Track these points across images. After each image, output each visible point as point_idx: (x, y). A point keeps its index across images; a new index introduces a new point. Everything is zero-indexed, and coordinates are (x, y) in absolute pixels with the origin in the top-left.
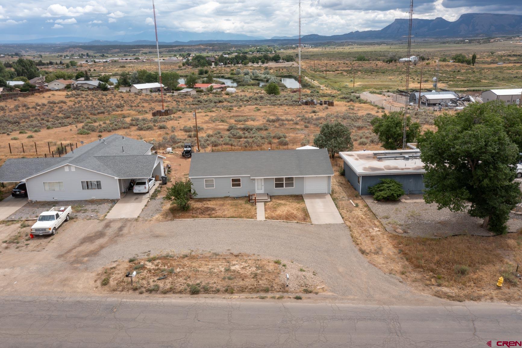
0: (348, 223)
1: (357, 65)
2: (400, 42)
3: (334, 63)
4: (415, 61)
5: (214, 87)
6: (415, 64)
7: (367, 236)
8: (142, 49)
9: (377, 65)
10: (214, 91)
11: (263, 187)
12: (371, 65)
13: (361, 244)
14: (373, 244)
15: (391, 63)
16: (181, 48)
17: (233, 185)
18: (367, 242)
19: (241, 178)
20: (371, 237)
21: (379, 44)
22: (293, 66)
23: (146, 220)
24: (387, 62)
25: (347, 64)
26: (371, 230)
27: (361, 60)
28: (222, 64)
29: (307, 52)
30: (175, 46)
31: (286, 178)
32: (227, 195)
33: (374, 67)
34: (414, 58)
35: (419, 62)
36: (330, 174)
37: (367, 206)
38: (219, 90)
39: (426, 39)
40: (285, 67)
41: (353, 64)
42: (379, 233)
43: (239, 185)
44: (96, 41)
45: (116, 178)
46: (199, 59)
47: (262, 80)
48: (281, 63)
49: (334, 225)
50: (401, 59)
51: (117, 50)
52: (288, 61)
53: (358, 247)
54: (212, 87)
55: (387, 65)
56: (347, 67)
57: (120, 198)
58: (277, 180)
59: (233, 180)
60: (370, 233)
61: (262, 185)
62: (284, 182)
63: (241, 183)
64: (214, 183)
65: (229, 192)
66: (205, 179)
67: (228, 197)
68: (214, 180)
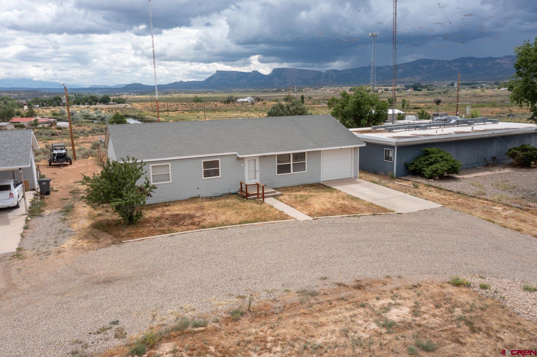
1: (195, 105)
2: (224, 91)
3: (172, 105)
4: (252, 101)
5: (39, 121)
6: (253, 104)
9: (216, 105)
10: (40, 126)
12: (210, 105)
15: (229, 104)
17: (207, 174)
19: (219, 159)
21: (206, 93)
22: (127, 107)
23: (48, 253)
24: (225, 102)
25: (185, 105)
27: (198, 102)
28: (38, 106)
29: (134, 98)
31: (293, 154)
32: (195, 194)
33: (214, 107)
34: (250, 99)
35: (256, 102)
36: (361, 144)
37: (429, 186)
38: (46, 125)
39: (247, 89)
40: (118, 108)
41: (191, 104)
43: (216, 173)
47: (95, 119)
48: (111, 104)
50: (238, 100)
52: (119, 103)
54: (36, 121)
55: (226, 105)
56: (186, 108)
58: (281, 158)
59: (206, 164)
61: (257, 171)
62: (292, 163)
63: (220, 168)
64: (170, 173)
65: (198, 189)
66: (151, 165)
67: (197, 197)
68: (168, 165)
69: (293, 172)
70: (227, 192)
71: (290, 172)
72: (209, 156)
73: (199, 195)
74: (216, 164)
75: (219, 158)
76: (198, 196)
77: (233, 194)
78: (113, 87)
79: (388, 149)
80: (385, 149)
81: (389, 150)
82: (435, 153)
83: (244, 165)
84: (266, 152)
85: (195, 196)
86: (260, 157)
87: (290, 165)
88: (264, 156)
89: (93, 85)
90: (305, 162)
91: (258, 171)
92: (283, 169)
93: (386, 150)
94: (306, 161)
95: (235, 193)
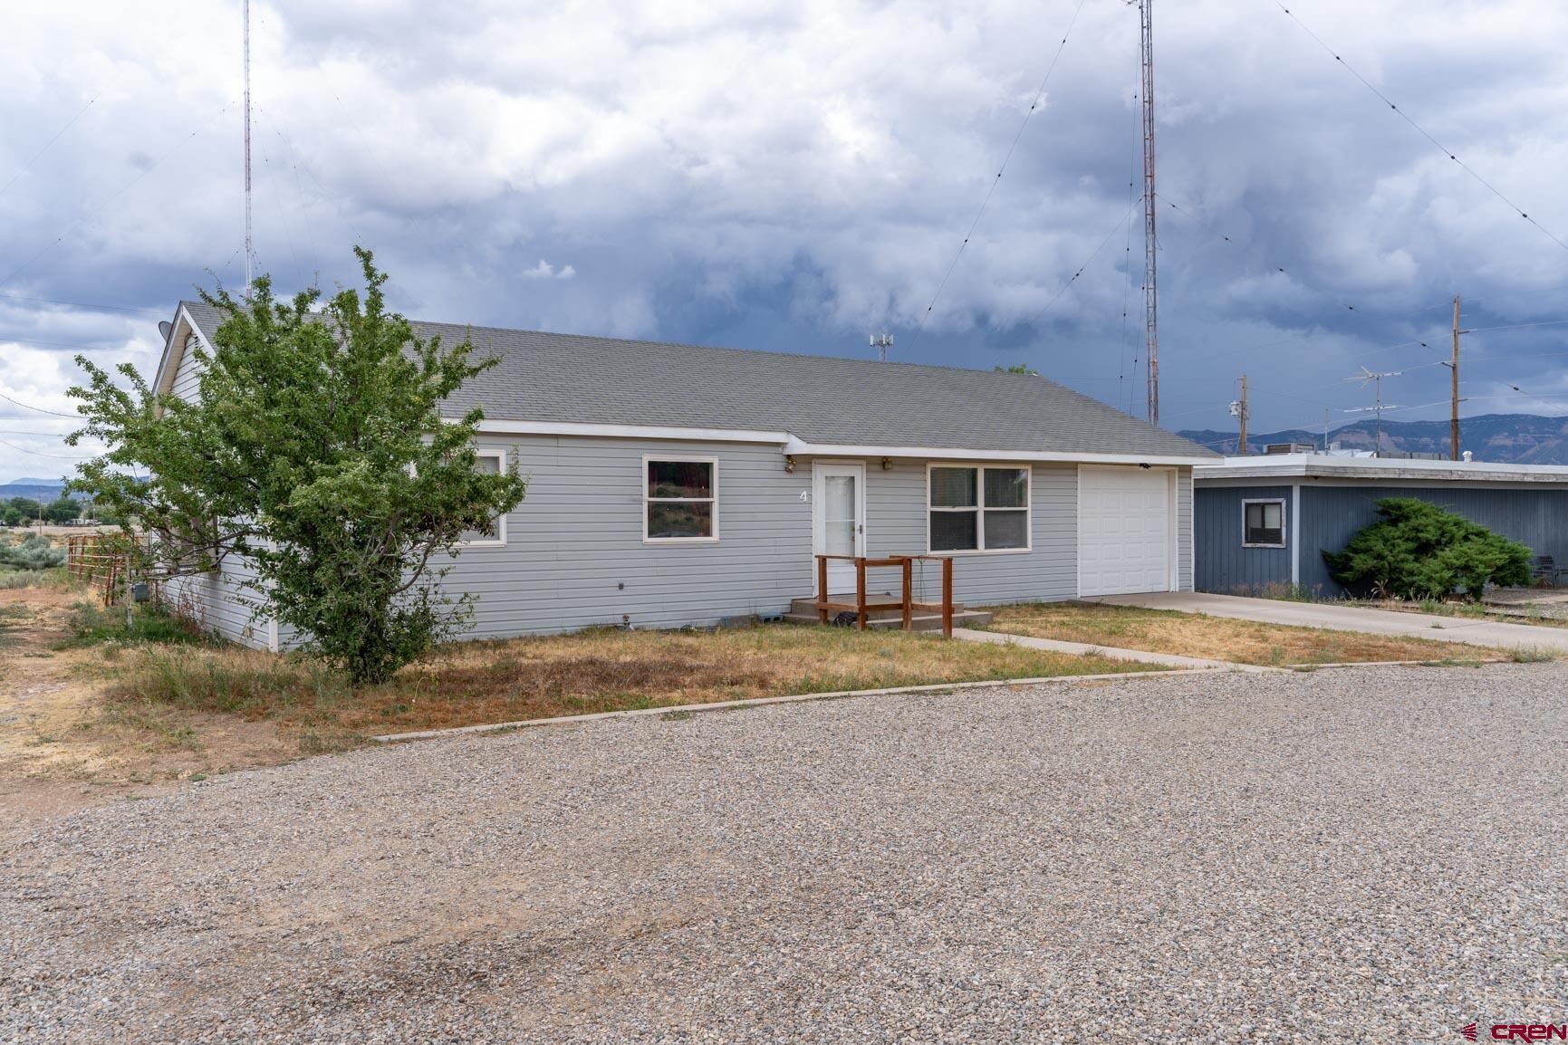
11: (861, 544)
17: (661, 522)
19: (715, 460)
32: (609, 613)
43: (698, 521)
59: (660, 473)
61: (857, 527)
62: (981, 508)
63: (715, 499)
65: (621, 586)
67: (616, 627)
69: (987, 547)
70: (744, 612)
71: (974, 546)
72: (679, 436)
73: (626, 618)
74: (698, 476)
75: (711, 453)
76: (619, 620)
77: (767, 620)
79: (1261, 501)
80: (1244, 501)
81: (1263, 506)
82: (1425, 515)
83: (810, 495)
85: (610, 620)
86: (869, 461)
87: (974, 514)
90: (1025, 512)
91: (861, 531)
93: (1248, 506)
94: (1029, 508)
95: (777, 619)
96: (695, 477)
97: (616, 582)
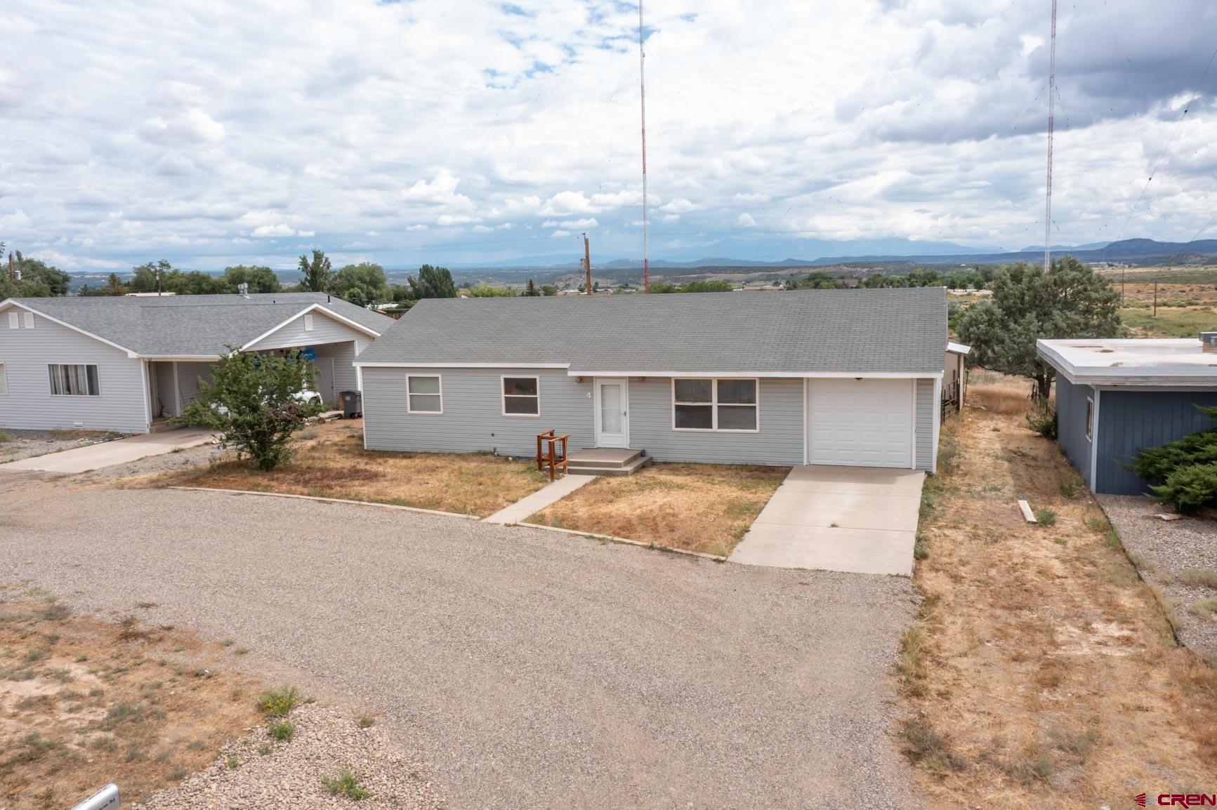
0: (934, 582)
7: (1017, 659)
8: (711, 275)
11: (625, 422)
13: (945, 695)
14: (1035, 708)
16: (796, 271)
17: (511, 406)
18: (999, 690)
19: (537, 377)
20: (1049, 665)
26: (1067, 631)
30: (783, 268)
31: (720, 381)
32: (488, 447)
36: (929, 370)
37: (1106, 528)
42: (1117, 653)
43: (531, 407)
44: (620, 261)
45: (132, 355)
46: (817, 280)
49: (838, 577)
51: (658, 277)
53: (904, 711)
57: (148, 431)
58: (684, 387)
59: (511, 385)
60: (1053, 643)
61: (622, 412)
62: (715, 404)
63: (538, 396)
64: (441, 394)
65: (493, 435)
66: (408, 375)
67: (490, 452)
68: (438, 378)
69: (719, 427)
71: (711, 427)
72: (520, 366)
73: (495, 449)
74: (529, 386)
75: (535, 374)
76: (491, 450)
78: (1077, 250)
79: (1090, 400)
80: (1088, 398)
83: (592, 395)
84: (649, 369)
85: (488, 450)
86: (631, 379)
87: (710, 408)
88: (643, 379)
89: (1031, 245)
90: (755, 407)
91: (625, 414)
92: (693, 416)
93: (1088, 402)
94: (757, 404)
96: (528, 386)
97: (491, 432)
